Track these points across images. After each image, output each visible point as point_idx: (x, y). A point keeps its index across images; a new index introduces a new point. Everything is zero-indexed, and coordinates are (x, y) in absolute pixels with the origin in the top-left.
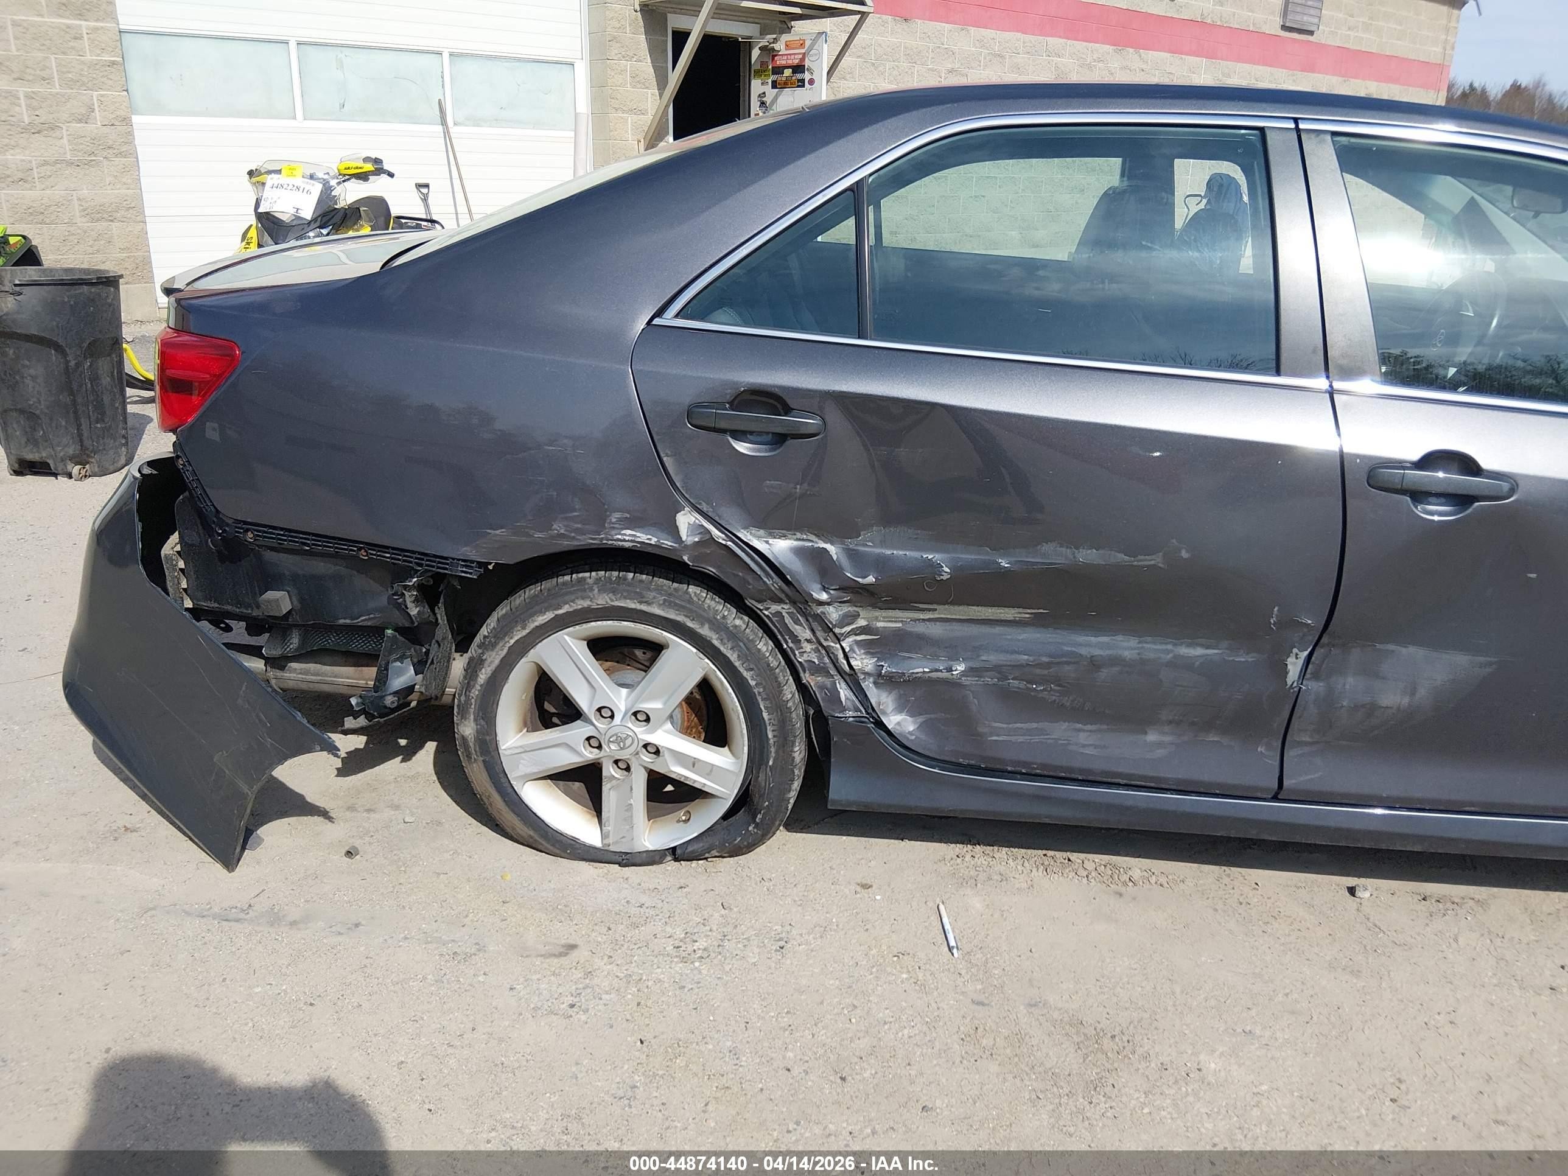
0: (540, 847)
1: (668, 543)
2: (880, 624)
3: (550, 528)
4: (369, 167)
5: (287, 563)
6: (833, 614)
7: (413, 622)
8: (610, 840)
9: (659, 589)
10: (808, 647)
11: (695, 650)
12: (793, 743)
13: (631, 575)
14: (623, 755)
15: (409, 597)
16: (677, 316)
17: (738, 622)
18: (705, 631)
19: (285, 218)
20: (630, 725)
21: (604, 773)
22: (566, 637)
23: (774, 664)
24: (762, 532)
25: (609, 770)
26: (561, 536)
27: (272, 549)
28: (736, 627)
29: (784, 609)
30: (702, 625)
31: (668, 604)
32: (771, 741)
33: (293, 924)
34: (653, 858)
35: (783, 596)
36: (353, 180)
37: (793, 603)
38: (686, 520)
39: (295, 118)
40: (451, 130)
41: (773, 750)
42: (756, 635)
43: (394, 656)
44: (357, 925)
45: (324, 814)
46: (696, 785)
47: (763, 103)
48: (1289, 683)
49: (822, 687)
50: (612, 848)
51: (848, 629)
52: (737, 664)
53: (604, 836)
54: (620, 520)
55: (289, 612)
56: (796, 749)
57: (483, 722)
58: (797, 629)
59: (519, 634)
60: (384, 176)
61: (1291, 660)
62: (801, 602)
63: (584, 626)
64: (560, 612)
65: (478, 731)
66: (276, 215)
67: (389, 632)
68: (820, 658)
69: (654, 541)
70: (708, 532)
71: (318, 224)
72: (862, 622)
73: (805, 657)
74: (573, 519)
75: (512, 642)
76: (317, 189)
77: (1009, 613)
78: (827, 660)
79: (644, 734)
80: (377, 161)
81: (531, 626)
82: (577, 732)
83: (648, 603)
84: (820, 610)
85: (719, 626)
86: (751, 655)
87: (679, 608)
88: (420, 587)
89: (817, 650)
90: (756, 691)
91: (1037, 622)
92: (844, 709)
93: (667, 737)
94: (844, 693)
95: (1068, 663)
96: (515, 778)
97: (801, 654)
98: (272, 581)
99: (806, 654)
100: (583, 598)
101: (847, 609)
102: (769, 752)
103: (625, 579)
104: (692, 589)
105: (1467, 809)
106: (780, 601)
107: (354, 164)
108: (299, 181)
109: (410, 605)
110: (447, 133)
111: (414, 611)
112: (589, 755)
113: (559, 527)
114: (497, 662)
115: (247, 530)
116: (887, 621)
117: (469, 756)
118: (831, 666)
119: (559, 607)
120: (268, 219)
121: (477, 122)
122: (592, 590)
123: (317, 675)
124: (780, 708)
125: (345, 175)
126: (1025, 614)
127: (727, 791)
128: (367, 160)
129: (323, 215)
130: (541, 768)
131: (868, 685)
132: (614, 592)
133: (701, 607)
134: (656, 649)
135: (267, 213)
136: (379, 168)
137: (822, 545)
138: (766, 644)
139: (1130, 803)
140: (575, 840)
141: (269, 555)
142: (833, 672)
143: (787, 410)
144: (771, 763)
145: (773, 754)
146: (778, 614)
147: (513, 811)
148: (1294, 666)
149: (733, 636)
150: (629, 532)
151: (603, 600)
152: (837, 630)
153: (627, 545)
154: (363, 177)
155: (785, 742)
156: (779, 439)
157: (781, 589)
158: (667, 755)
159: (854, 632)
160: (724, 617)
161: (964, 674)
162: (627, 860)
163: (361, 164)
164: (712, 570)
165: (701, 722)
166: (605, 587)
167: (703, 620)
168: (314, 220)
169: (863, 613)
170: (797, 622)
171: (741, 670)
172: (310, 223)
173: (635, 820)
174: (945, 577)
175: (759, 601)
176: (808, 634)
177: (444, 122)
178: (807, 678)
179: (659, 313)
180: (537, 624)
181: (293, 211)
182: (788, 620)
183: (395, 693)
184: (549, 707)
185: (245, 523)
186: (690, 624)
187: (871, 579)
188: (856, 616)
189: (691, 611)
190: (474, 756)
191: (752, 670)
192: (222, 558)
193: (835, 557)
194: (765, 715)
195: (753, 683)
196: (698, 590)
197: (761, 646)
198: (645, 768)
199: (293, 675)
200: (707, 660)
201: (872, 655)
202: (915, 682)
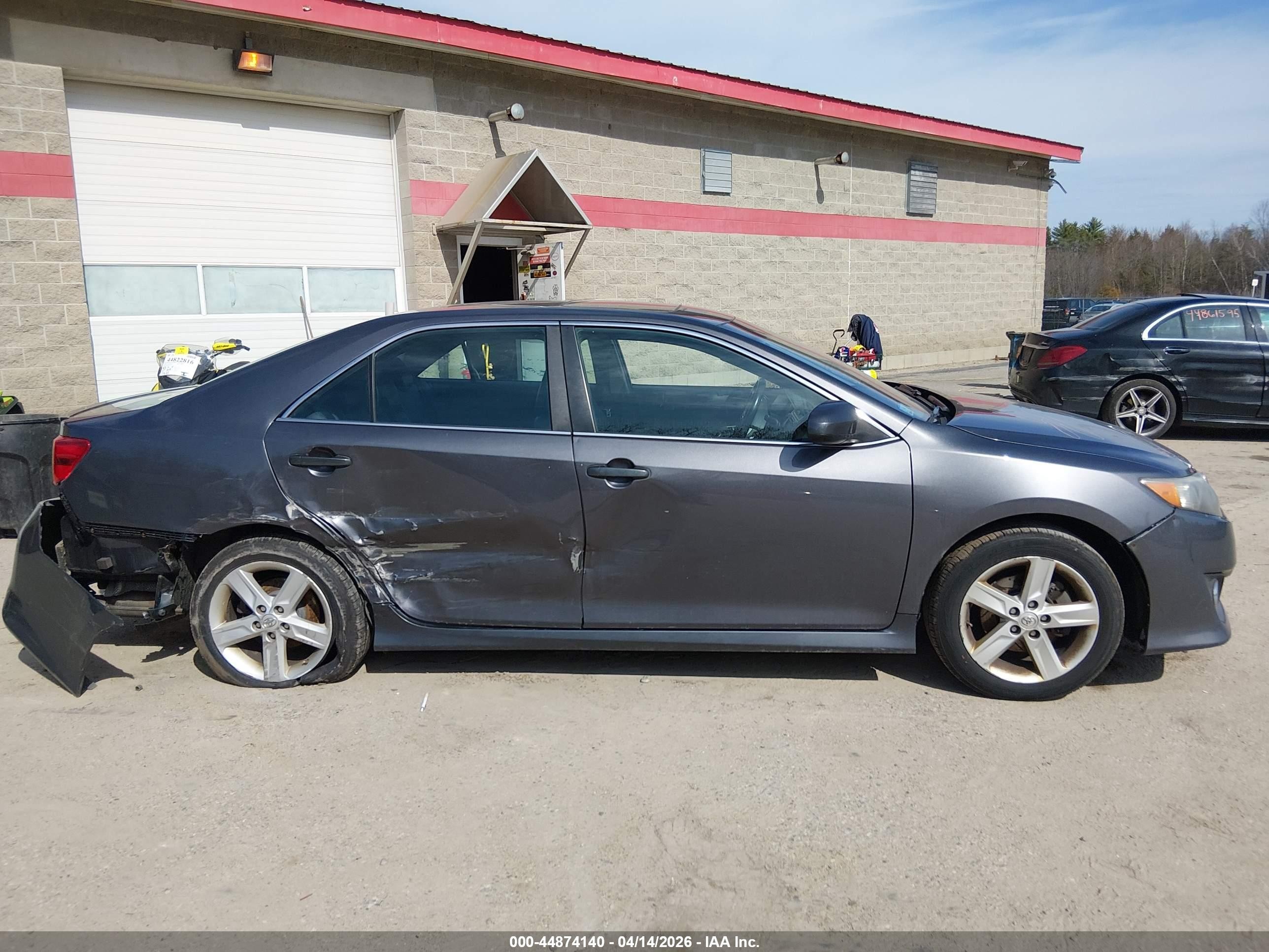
0: (234, 682)
1: (282, 520)
2: (393, 556)
3: (227, 516)
4: (233, 345)
5: (109, 543)
6: (368, 551)
7: (169, 569)
8: (268, 676)
9: (283, 544)
10: (360, 569)
11: (302, 573)
12: (356, 619)
13: (270, 538)
14: (271, 630)
15: (166, 555)
16: (289, 416)
17: (323, 558)
18: (306, 563)
19: (175, 379)
20: (274, 614)
21: (263, 641)
22: (241, 571)
23: (343, 578)
24: (328, 513)
25: (266, 639)
26: (232, 519)
27: (104, 536)
28: (322, 560)
29: (345, 550)
30: (305, 560)
31: (286, 551)
32: (343, 617)
33: (102, 714)
34: (289, 684)
35: (342, 543)
36: (224, 353)
37: (349, 547)
38: (291, 509)
39: (200, 313)
40: (308, 316)
41: (344, 622)
42: (333, 564)
43: (164, 590)
44: (133, 713)
45: (131, 676)
46: (308, 643)
47: (526, 287)
48: (575, 569)
49: (368, 589)
50: (269, 680)
51: (377, 559)
52: (323, 578)
53: (265, 674)
54: (259, 510)
55: (111, 568)
56: (358, 622)
57: (202, 617)
58: (353, 560)
59: (217, 570)
60: (243, 350)
61: (572, 558)
62: (351, 545)
63: (249, 564)
64: (236, 558)
65: (200, 622)
66: (170, 377)
67: (160, 576)
68: (366, 574)
69: (276, 519)
70: (302, 514)
71: (197, 381)
72: (384, 555)
73: (359, 574)
74: (238, 511)
75: (214, 574)
76: (197, 361)
77: (450, 546)
78: (369, 575)
79: (280, 618)
80: (238, 341)
81: (223, 566)
82: (249, 620)
83: (278, 551)
84: (360, 549)
85: (313, 560)
86: (331, 575)
87: (293, 552)
88: (171, 551)
89: (364, 571)
90: (333, 591)
91: (463, 549)
92: (379, 600)
93: (293, 619)
94: (379, 590)
95: (479, 568)
96: (220, 646)
97: (357, 573)
98: (103, 553)
99: (359, 573)
100: (247, 550)
101: (375, 549)
102: (342, 623)
103: (268, 540)
104: (300, 543)
105: (670, 627)
106: (342, 547)
107: (223, 344)
108: (186, 356)
109: (167, 560)
110: (305, 317)
111: (170, 563)
112: (254, 631)
113: (231, 515)
114: (208, 585)
115: (91, 528)
116: (397, 553)
117: (197, 636)
118: (371, 578)
119: (236, 556)
120: (165, 380)
121: (327, 309)
122: (251, 546)
123: (131, 606)
124: (346, 600)
125: (217, 351)
126: (457, 545)
127: (323, 645)
128: (231, 341)
129: (200, 376)
130: (232, 639)
131: (390, 587)
132: (262, 546)
133: (304, 551)
134: (285, 574)
135: (166, 376)
136: (239, 345)
137: (358, 517)
138: (339, 569)
139: (515, 636)
140: (250, 677)
141: (101, 539)
142: (373, 581)
143: (334, 455)
144: (344, 629)
145: (345, 624)
146: (343, 553)
147: (219, 663)
148: (575, 562)
149: (321, 565)
150: (264, 516)
151: (256, 551)
152: (370, 559)
153: (264, 522)
154: (230, 351)
155: (350, 617)
156: (332, 469)
157: (340, 539)
158: (293, 629)
159: (381, 560)
160: (316, 556)
161: (432, 577)
162: (276, 686)
163: (228, 344)
164: (306, 532)
165: (316, 614)
166: (257, 544)
167: (305, 557)
168: (194, 379)
169: (384, 550)
170: (352, 557)
171: (325, 581)
172: (191, 381)
173: (280, 665)
174: (415, 529)
175: (333, 547)
176: (359, 563)
177: (304, 311)
178: (360, 585)
179: (280, 416)
180: (225, 564)
181: (181, 374)
182: (348, 556)
183: (164, 608)
184: (239, 611)
185: (90, 524)
186: (298, 560)
187: (382, 532)
188: (380, 552)
189: (299, 553)
190: (199, 635)
191: (330, 581)
192: (82, 544)
193: (364, 523)
194: (339, 604)
195: (331, 588)
196: (304, 544)
197: (336, 570)
198: (285, 637)
199: (118, 607)
200: (308, 578)
201: (391, 571)
202: (411, 583)
